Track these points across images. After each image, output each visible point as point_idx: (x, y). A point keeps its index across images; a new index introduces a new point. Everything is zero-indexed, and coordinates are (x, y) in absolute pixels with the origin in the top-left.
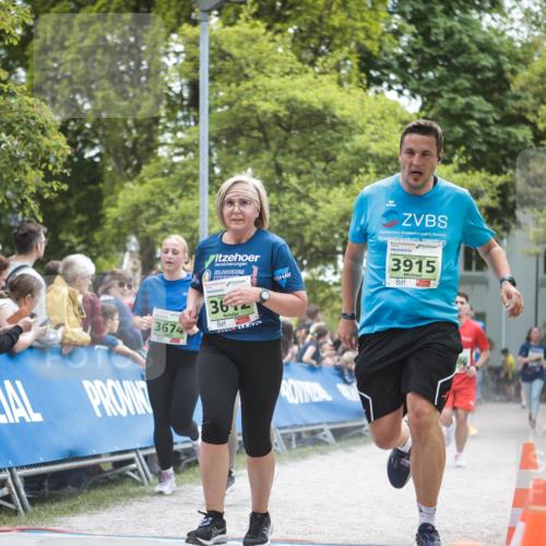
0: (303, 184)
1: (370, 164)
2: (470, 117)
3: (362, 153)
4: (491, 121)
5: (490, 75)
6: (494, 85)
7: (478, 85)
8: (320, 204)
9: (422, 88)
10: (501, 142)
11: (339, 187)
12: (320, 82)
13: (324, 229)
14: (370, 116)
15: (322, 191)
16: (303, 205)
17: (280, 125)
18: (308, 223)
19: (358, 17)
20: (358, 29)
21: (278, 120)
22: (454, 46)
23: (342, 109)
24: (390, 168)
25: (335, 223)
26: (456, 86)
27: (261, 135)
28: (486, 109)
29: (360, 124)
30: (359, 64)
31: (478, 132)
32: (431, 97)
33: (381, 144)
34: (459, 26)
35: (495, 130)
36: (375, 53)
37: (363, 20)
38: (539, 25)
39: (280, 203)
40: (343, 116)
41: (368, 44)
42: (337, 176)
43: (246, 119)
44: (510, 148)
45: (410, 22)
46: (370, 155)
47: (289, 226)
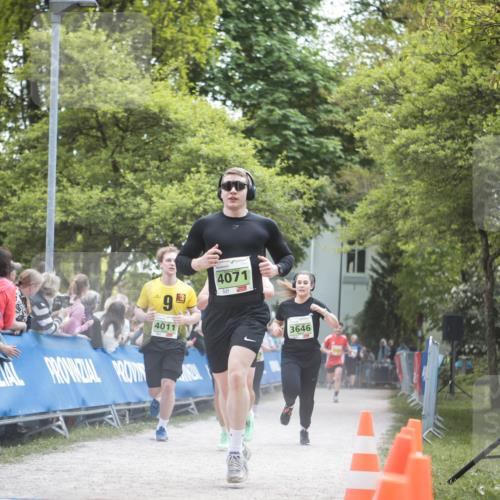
0: (139, 181)
1: (200, 164)
2: (287, 128)
3: (194, 155)
4: (306, 132)
5: (305, 90)
6: (309, 99)
7: (294, 99)
8: (154, 199)
9: (244, 100)
10: (314, 151)
11: (173, 185)
12: (156, 87)
13: (158, 223)
14: (201, 120)
15: (157, 188)
16: (139, 199)
17: (117, 125)
18: (142, 216)
19: (189, 31)
20: (188, 42)
21: (116, 121)
22: (273, 62)
23: (176, 113)
24: (218, 168)
25: (168, 217)
26: (274, 100)
27: (99, 134)
28: (301, 121)
29: (192, 127)
30: (187, 74)
31: (293, 141)
32: (252, 109)
33: (211, 146)
34: (278, 45)
35: (308, 140)
36: (202, 65)
37: (192, 34)
38: (347, 48)
39: (117, 197)
40: (177, 120)
41: (197, 56)
42: (169, 174)
43: (86, 120)
44: (322, 156)
45: (235, 39)
46: (201, 156)
47: (124, 219)
